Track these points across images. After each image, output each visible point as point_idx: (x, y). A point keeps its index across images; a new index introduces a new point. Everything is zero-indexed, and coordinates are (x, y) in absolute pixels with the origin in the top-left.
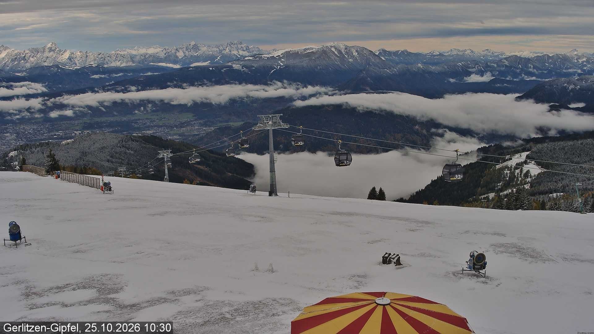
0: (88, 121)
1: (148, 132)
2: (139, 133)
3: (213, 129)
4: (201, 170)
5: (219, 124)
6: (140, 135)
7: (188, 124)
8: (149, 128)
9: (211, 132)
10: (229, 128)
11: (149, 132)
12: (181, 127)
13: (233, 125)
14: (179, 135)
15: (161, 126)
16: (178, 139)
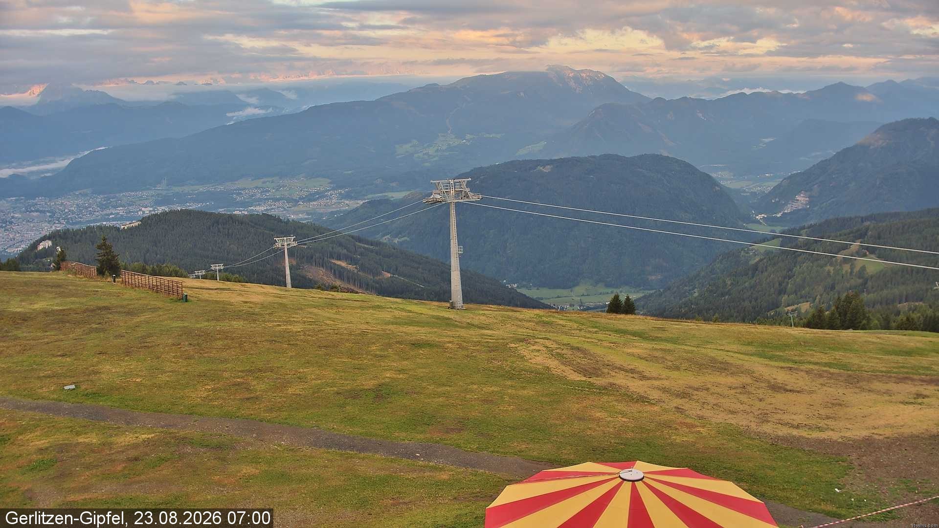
0: (164, 193)
1: (258, 208)
2: (244, 210)
3: (361, 202)
4: (342, 268)
5: (370, 196)
6: (246, 213)
7: (321, 195)
8: (260, 201)
9: (357, 209)
10: (386, 201)
11: (260, 209)
12: (310, 200)
13: (393, 197)
14: (308, 214)
15: (278, 200)
16: (306, 219)
